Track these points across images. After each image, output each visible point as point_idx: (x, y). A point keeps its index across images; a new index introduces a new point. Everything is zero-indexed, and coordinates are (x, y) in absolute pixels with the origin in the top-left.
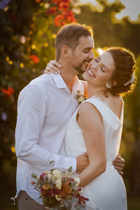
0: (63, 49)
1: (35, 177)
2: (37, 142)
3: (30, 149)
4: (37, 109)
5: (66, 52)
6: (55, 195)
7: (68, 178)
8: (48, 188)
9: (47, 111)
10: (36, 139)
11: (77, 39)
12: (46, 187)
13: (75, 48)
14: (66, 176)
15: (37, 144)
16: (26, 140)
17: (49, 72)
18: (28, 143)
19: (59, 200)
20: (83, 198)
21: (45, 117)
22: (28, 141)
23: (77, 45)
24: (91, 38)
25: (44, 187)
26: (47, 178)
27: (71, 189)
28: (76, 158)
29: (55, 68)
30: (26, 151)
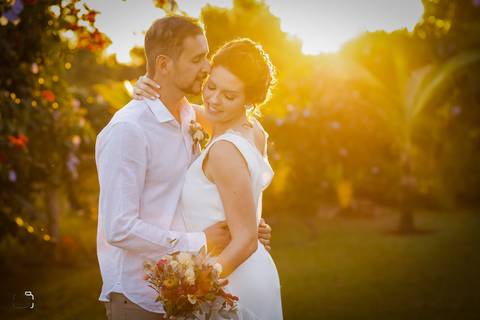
0: (159, 62)
1: (149, 267)
2: (137, 215)
3: (129, 229)
4: (132, 162)
5: (164, 66)
6: (186, 295)
7: (203, 266)
8: (173, 284)
9: (148, 162)
10: (136, 211)
11: (180, 44)
12: (170, 282)
13: (178, 59)
14: (199, 261)
15: (139, 218)
16: (121, 215)
17: (140, 97)
18: (125, 218)
19: (193, 302)
20: (230, 296)
21: (147, 171)
22: (124, 216)
23: (181, 52)
24: (203, 38)
25: (166, 283)
26: (170, 267)
27: (212, 283)
28: (205, 231)
29: (151, 90)
30: (124, 233)
